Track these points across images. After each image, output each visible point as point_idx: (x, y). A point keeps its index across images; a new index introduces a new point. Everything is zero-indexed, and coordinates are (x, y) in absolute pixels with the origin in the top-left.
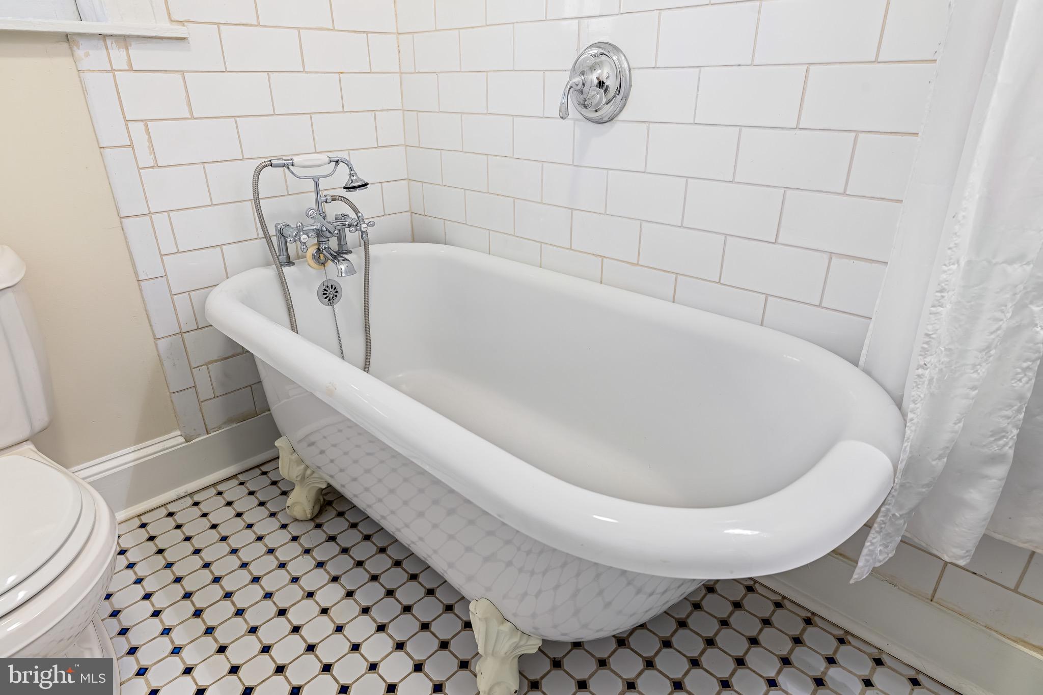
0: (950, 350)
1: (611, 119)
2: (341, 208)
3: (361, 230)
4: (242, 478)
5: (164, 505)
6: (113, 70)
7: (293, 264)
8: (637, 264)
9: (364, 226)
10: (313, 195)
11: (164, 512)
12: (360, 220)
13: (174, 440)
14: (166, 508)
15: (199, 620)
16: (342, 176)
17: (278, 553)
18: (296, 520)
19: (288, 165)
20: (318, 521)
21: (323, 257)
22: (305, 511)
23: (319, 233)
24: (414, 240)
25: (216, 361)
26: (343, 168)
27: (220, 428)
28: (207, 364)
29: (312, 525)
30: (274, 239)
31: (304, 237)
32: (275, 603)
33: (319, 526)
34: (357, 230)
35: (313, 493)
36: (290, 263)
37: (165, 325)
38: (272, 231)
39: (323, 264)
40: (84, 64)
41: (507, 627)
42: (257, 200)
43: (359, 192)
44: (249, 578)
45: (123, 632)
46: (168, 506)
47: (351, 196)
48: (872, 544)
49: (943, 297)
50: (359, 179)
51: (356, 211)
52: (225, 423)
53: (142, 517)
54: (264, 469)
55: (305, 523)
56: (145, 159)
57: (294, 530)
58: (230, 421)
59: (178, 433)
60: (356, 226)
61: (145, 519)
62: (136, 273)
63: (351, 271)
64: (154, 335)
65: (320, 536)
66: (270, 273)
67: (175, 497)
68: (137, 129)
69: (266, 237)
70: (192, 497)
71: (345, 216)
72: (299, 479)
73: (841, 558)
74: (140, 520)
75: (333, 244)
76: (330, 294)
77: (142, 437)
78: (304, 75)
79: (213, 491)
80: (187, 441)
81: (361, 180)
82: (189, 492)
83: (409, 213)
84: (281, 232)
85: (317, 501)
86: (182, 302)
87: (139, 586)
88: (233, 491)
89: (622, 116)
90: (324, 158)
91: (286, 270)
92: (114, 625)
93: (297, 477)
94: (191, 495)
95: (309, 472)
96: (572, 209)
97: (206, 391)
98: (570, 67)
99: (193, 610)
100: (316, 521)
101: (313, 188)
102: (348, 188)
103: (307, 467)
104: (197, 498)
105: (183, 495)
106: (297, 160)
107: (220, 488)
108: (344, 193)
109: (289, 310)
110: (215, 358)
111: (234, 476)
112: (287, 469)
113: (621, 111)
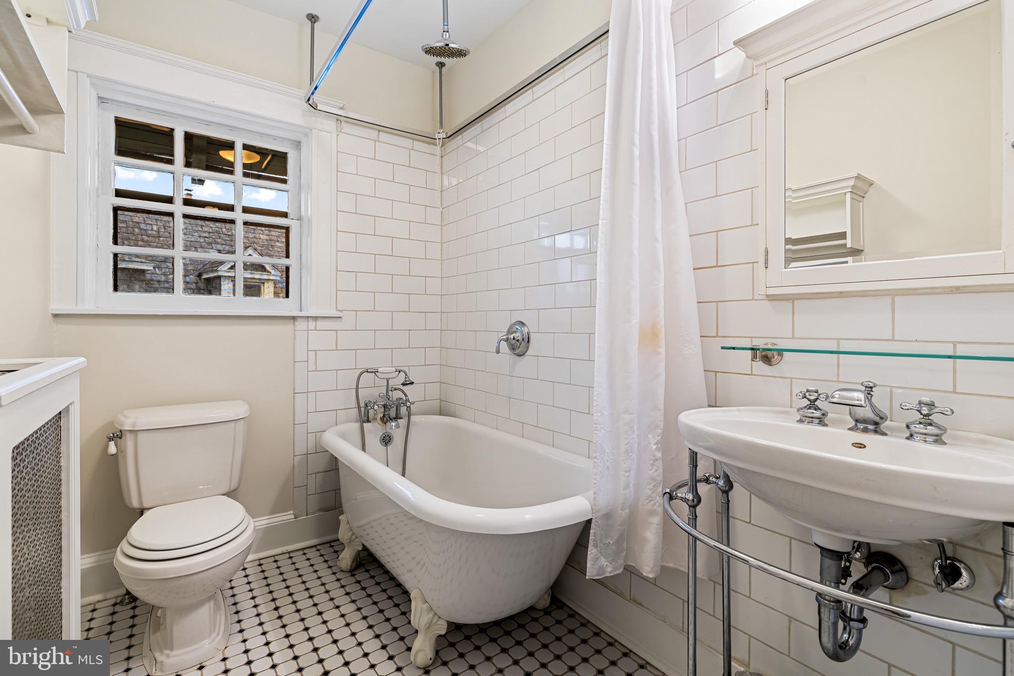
0: (613, 453)
1: (523, 355)
2: (398, 394)
3: (406, 406)
4: (318, 547)
5: (274, 556)
6: (308, 330)
7: (370, 422)
8: (537, 427)
9: (408, 403)
10: (385, 388)
11: (273, 559)
12: (407, 400)
13: (288, 516)
14: (274, 558)
15: (276, 612)
16: (402, 378)
17: (326, 586)
18: (342, 571)
19: (375, 372)
20: (353, 573)
21: (385, 419)
22: (347, 564)
23: (385, 406)
24: (440, 414)
25: (321, 472)
26: (402, 374)
27: (314, 513)
28: (316, 473)
29: (350, 574)
30: (362, 409)
31: (376, 407)
32: (317, 609)
33: (353, 575)
34: (404, 406)
35: (355, 552)
36: (368, 421)
37: (300, 449)
38: (362, 405)
39: (385, 423)
40: (298, 328)
41: (425, 606)
42: (357, 388)
43: (408, 386)
44: (308, 595)
45: (237, 612)
46: (275, 557)
47: (404, 388)
48: (592, 553)
49: (597, 427)
50: (409, 380)
51: (406, 396)
52: (317, 511)
53: (261, 561)
54: (332, 544)
55: (346, 573)
56: (312, 368)
57: (339, 576)
58: (320, 510)
59: (292, 512)
60: (405, 404)
61: (262, 562)
62: (294, 420)
63: (398, 426)
64: (294, 453)
65: (353, 580)
66: (356, 426)
67: (280, 552)
68: (312, 354)
69: (358, 408)
70: (289, 554)
71: (401, 399)
72: (347, 541)
73: (640, 606)
74: (260, 562)
75: (393, 413)
76: (386, 440)
77: (274, 511)
78: (392, 331)
79: (301, 552)
80: (295, 518)
81: (410, 380)
82: (289, 551)
83: (439, 400)
84: (366, 405)
85: (355, 560)
86: (311, 437)
87: (250, 593)
88: (312, 553)
89: (527, 353)
90: (394, 369)
91: (365, 424)
92: (234, 609)
93: (347, 540)
94: (289, 552)
95: (354, 537)
96: (510, 398)
97: (312, 490)
98: (506, 330)
99: (274, 607)
100: (352, 572)
101: (386, 384)
102: (403, 384)
103: (353, 534)
104: (292, 555)
105: (285, 552)
106: (380, 370)
107: (305, 551)
108: (401, 387)
109: (363, 446)
110: (321, 471)
111: (315, 546)
112: (343, 534)
113: (527, 350)
